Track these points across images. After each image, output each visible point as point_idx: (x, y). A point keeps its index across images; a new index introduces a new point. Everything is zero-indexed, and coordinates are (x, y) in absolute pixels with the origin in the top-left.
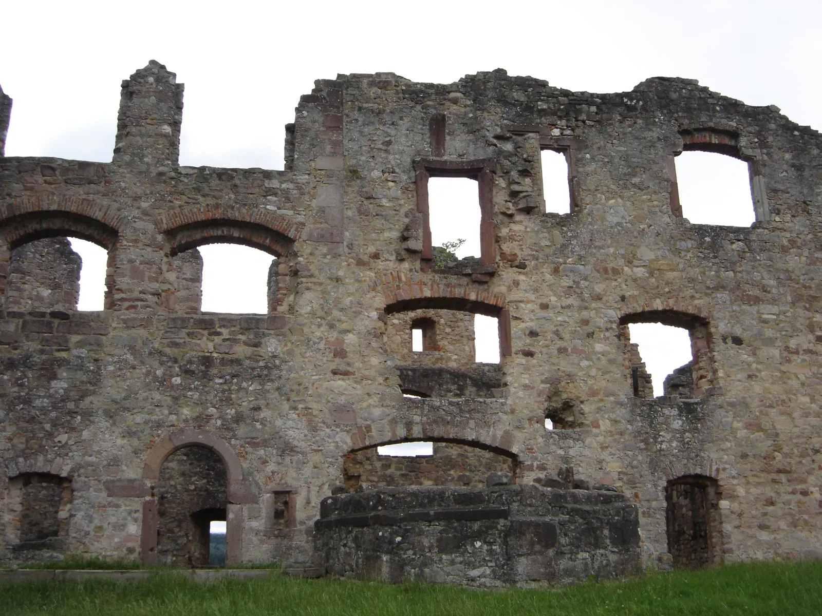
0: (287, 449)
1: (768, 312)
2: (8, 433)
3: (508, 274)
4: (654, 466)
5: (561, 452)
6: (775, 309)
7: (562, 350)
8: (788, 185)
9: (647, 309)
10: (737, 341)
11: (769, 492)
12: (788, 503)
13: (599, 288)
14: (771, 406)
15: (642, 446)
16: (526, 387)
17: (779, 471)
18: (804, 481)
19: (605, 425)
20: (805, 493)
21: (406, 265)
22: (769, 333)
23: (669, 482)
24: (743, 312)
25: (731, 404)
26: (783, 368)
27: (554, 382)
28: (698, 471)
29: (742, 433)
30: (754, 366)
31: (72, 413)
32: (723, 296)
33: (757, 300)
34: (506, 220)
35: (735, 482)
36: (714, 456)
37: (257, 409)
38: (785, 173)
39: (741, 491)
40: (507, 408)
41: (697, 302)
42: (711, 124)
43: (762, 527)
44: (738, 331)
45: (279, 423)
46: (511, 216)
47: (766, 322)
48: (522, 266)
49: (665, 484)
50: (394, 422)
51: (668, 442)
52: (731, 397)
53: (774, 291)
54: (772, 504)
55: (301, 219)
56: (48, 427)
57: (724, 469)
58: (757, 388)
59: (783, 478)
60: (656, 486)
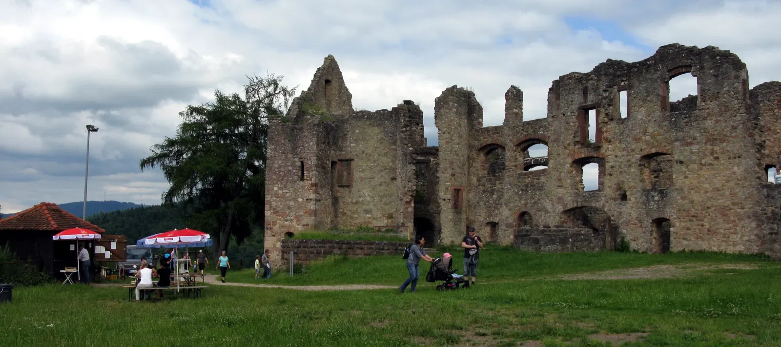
0: (547, 212)
1: (695, 148)
2: (484, 211)
3: (605, 145)
4: (647, 214)
5: (619, 210)
6: (697, 147)
7: (621, 172)
8: (710, 86)
9: (649, 153)
10: (681, 162)
11: (689, 225)
12: (695, 229)
13: (634, 147)
14: (692, 189)
15: (644, 207)
16: (610, 187)
17: (693, 216)
18: (702, 220)
19: (633, 199)
20: (702, 225)
21: (577, 147)
22: (694, 158)
23: (653, 220)
24: (684, 150)
25: (677, 189)
26: (698, 173)
27: (618, 184)
28: (663, 216)
29: (680, 201)
30: (687, 172)
31: (498, 204)
32: (677, 144)
33: (690, 144)
34: (605, 124)
35: (675, 220)
36: (668, 210)
37: (539, 200)
38: (710, 80)
39: (678, 224)
40: (604, 195)
41: (667, 147)
42: (680, 64)
43: (685, 239)
44: (682, 158)
45: (545, 204)
46: (607, 123)
47: (693, 153)
48: (610, 142)
49: (651, 221)
50: (573, 202)
51: (653, 205)
52: (677, 186)
53: (698, 138)
54: (689, 229)
55: (549, 135)
56: (493, 209)
57: (672, 216)
58: (687, 181)
59: (694, 219)
60: (648, 222)
